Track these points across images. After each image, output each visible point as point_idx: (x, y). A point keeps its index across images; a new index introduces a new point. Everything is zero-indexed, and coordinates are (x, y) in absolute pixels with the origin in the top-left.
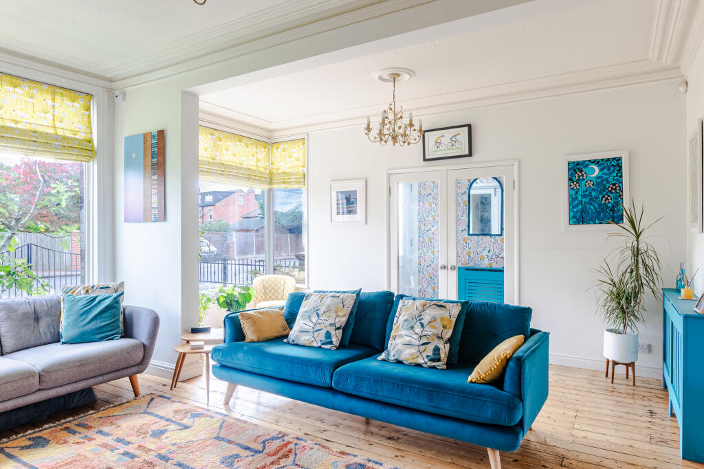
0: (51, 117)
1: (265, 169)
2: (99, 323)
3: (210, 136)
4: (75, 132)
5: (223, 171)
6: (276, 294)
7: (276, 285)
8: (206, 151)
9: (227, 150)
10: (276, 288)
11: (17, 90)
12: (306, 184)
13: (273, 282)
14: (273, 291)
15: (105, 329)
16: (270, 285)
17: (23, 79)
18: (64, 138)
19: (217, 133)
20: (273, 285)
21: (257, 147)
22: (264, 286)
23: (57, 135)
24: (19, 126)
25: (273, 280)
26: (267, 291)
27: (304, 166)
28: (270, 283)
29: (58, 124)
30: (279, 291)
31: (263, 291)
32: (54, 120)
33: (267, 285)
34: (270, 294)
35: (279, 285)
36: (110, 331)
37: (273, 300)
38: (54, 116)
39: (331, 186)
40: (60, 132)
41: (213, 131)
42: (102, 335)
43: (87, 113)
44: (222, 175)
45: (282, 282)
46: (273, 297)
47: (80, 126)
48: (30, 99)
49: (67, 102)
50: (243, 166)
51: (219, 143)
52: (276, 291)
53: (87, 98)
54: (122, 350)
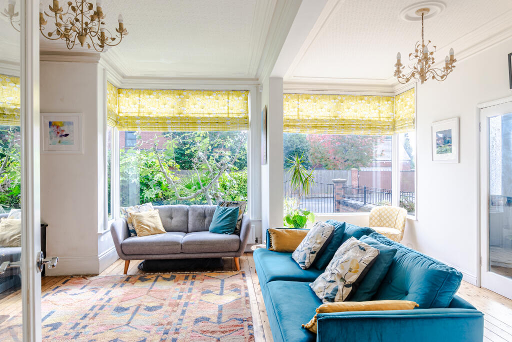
0: (227, 108)
1: (388, 118)
2: (223, 224)
3: (334, 101)
4: (239, 114)
5: (344, 125)
6: (390, 222)
7: (391, 215)
8: (329, 112)
9: (349, 109)
10: (391, 217)
11: (211, 97)
12: (415, 127)
13: (389, 212)
14: (388, 219)
15: (225, 228)
16: (386, 214)
17: (213, 91)
18: (232, 118)
19: (339, 98)
20: (388, 215)
21: (379, 102)
22: (380, 214)
23: (229, 117)
24: (211, 116)
25: (389, 210)
26: (382, 219)
27: (414, 112)
28: (386, 212)
29: (230, 111)
30: (393, 220)
31: (378, 218)
32: (228, 109)
33: (383, 214)
34: (385, 222)
35: (393, 215)
36: (228, 229)
37: (387, 227)
38: (228, 107)
39: (432, 127)
40: (231, 116)
41: (335, 96)
42: (224, 230)
43: (246, 101)
44: (343, 128)
45: (396, 213)
46: (387, 224)
47: (242, 110)
48: (216, 100)
49: (235, 98)
50: (364, 119)
51: (342, 104)
52: (390, 220)
53: (246, 93)
54: (225, 241)
